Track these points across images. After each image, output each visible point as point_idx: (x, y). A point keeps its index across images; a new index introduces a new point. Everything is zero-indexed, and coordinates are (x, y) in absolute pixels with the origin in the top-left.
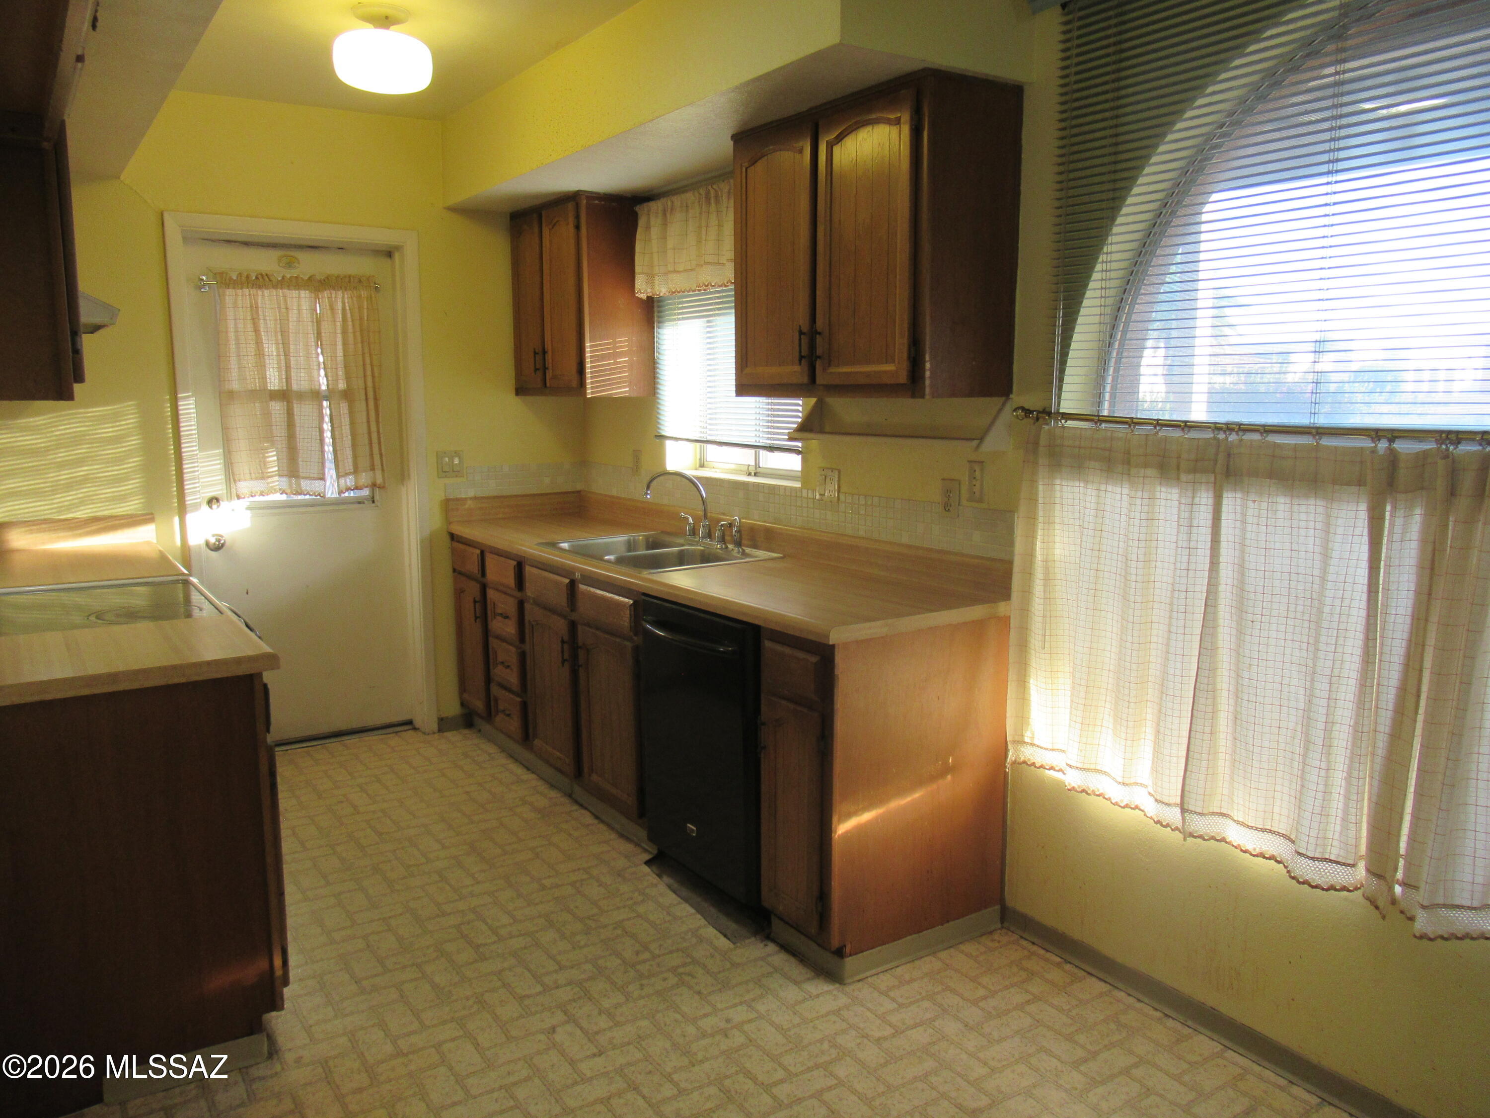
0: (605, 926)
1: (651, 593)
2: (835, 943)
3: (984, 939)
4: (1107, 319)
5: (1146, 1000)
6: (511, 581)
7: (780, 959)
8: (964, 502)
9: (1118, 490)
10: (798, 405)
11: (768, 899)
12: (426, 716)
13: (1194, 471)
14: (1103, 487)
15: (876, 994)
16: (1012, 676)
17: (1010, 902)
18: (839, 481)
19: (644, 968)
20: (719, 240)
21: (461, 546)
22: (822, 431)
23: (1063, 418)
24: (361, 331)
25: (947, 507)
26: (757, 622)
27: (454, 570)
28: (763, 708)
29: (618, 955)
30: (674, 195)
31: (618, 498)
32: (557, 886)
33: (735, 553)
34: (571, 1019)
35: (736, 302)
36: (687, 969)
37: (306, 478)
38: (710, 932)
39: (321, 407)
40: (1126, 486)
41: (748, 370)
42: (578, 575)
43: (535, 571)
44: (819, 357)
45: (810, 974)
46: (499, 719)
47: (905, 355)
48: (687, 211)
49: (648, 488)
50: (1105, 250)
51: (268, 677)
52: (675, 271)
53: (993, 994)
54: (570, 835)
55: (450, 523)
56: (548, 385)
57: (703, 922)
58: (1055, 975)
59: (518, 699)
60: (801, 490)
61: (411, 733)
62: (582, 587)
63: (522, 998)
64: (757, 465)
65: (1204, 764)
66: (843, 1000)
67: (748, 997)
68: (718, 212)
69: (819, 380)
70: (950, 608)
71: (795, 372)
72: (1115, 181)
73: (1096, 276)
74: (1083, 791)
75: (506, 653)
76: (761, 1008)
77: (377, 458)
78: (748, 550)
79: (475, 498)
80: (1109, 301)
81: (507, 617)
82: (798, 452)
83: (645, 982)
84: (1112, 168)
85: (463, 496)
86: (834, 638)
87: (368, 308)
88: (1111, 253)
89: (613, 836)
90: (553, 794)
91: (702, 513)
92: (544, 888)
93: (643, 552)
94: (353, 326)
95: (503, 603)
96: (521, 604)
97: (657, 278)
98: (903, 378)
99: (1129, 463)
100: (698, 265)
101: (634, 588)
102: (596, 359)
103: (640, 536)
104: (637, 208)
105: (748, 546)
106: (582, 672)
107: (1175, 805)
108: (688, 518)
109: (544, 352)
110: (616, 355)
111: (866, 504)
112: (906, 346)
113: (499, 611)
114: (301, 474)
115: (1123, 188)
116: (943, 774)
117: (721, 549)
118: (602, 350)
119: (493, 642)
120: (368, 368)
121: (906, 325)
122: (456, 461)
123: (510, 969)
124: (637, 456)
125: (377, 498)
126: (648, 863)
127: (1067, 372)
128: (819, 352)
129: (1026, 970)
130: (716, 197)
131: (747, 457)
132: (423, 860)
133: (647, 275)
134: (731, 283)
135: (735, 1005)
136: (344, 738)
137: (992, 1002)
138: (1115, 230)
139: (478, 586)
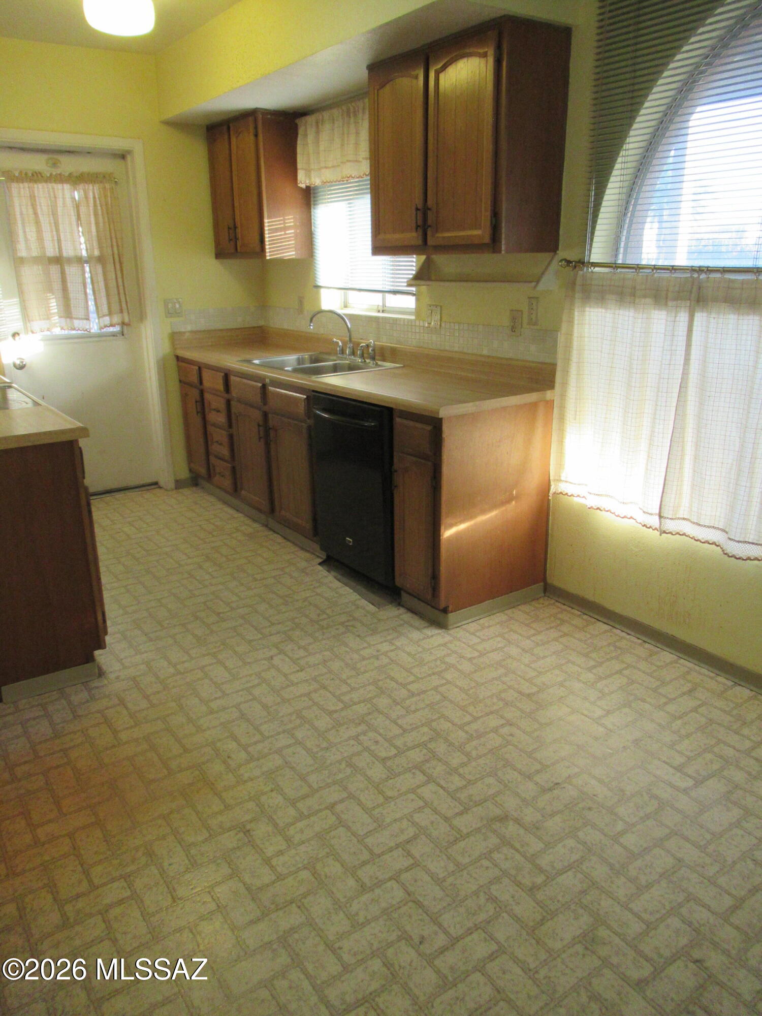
0: (297, 601)
1: (319, 390)
2: (442, 605)
3: (533, 603)
4: (624, 196)
5: (633, 634)
6: (221, 387)
7: (407, 616)
8: (525, 325)
9: (627, 313)
10: (413, 261)
11: (398, 582)
12: (166, 479)
13: (676, 299)
14: (617, 312)
15: (468, 634)
16: (554, 438)
17: (549, 581)
18: (441, 314)
19: (324, 623)
20: (357, 144)
21: (184, 364)
22: (429, 279)
23: (592, 266)
24: (108, 213)
25: (513, 329)
26: (391, 406)
27: (180, 381)
28: (395, 460)
29: (307, 616)
30: (323, 111)
31: (288, 330)
32: (264, 579)
33: (371, 365)
34: (281, 652)
35: (371, 188)
36: (350, 623)
37: (77, 319)
38: (363, 602)
39: (83, 268)
40: (632, 311)
41: (381, 236)
42: (267, 381)
43: (238, 379)
44: (430, 226)
45: (426, 625)
46: (217, 479)
47: (488, 223)
48: (333, 123)
49: (311, 321)
50: (624, 148)
51: (82, 443)
52: (326, 168)
53: (539, 633)
54: (269, 549)
55: (175, 349)
56: (239, 250)
57: (358, 597)
58: (578, 621)
59: (230, 465)
60: (415, 320)
61: (158, 490)
62: (271, 388)
63: (250, 641)
64: (384, 305)
65: (674, 488)
66: (448, 638)
67: (389, 638)
68: (356, 123)
69: (430, 242)
70: (516, 394)
71: (413, 237)
72: (632, 98)
73: (617, 166)
74: (598, 508)
75: (219, 436)
76: (398, 643)
77: (124, 305)
78: (379, 363)
79: (192, 332)
80: (626, 184)
81: (218, 411)
82: (414, 295)
83: (325, 631)
84: (631, 88)
85: (183, 330)
86: (443, 413)
87: (111, 197)
88: (628, 150)
89: (297, 549)
90: (256, 525)
91: (348, 339)
92: (256, 580)
93: (308, 365)
94: (102, 209)
95: (216, 402)
96: (228, 402)
97: (312, 172)
98: (487, 239)
99: (634, 296)
100: (342, 162)
101: (306, 387)
102: (272, 231)
103: (306, 356)
104: (297, 121)
105: (378, 360)
106: (273, 446)
107: (656, 514)
108: (338, 343)
109: (235, 228)
110: (285, 229)
111: (459, 329)
112: (489, 218)
113: (213, 407)
114: (74, 316)
115: (638, 103)
116: (508, 501)
117: (362, 362)
118: (276, 225)
119: (210, 429)
120: (114, 240)
121: (489, 203)
122: (177, 306)
123: (241, 626)
124: (301, 301)
125: (125, 332)
126: (320, 564)
127: (595, 234)
128: (429, 222)
129: (559, 619)
130: (354, 112)
131: (377, 299)
132: (177, 565)
133: (306, 170)
134: (367, 175)
135: (382, 642)
136: (113, 494)
137: (539, 637)
138: (632, 133)
139: (198, 391)
